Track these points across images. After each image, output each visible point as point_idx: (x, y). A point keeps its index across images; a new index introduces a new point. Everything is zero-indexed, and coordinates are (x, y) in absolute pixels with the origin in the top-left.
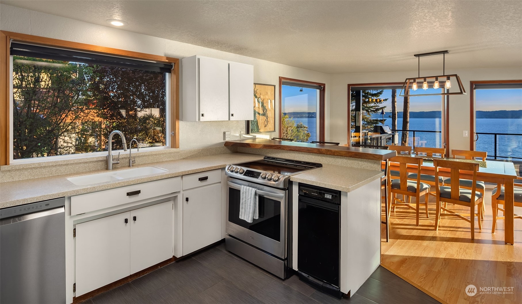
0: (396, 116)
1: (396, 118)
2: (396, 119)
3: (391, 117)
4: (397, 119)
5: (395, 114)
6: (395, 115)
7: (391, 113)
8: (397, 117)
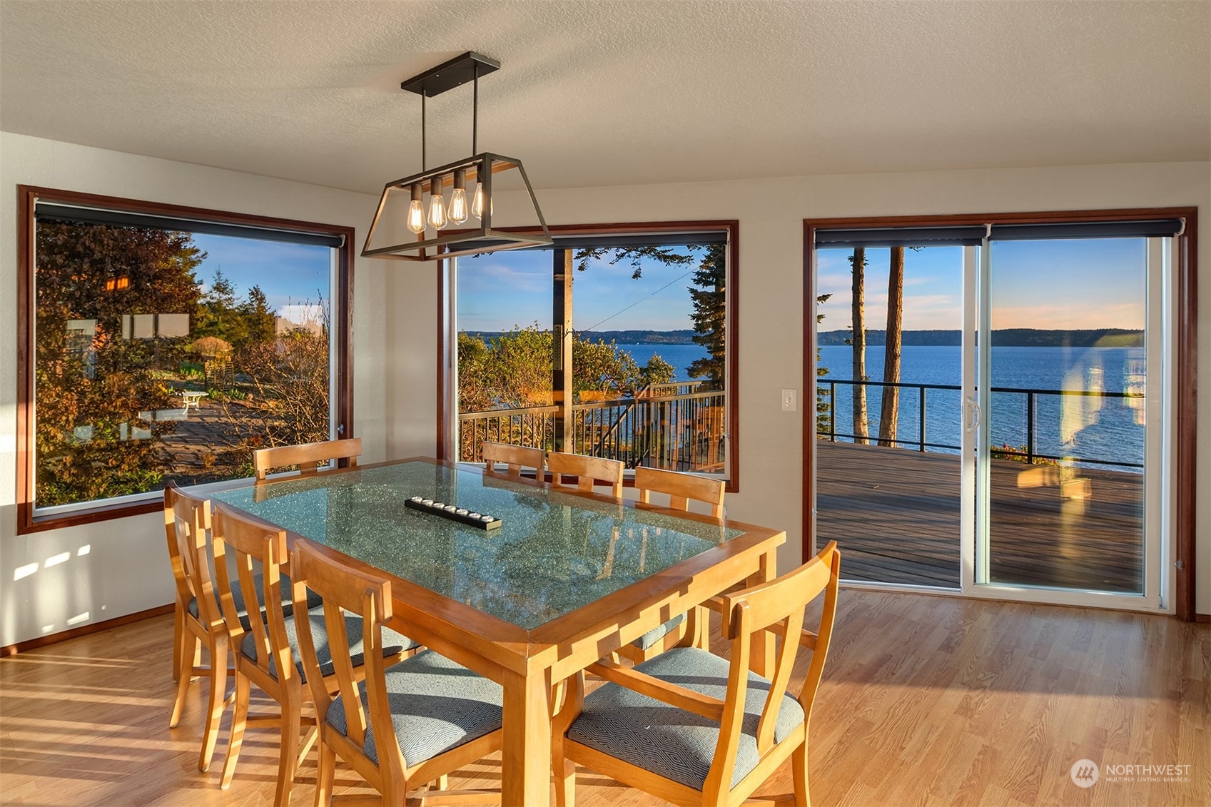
0: (862, 340)
1: (861, 345)
2: (862, 349)
3: (851, 342)
4: (864, 348)
5: (861, 336)
6: (859, 338)
7: (851, 331)
8: (864, 344)
